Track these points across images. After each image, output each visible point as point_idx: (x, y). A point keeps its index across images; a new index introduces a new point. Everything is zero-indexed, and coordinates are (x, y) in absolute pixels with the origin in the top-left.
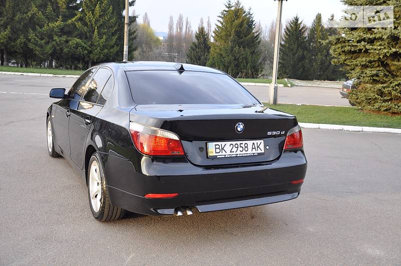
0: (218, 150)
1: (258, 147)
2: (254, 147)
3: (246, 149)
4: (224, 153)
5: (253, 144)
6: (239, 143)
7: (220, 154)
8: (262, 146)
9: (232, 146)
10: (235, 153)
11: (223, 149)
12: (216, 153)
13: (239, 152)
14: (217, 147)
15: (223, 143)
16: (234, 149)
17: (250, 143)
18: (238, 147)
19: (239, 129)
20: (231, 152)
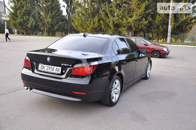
0: (42, 68)
1: (58, 70)
2: (56, 70)
3: (53, 70)
4: (44, 70)
5: (57, 68)
6: (51, 66)
7: (42, 70)
8: (60, 70)
9: (48, 67)
10: (48, 71)
11: (44, 68)
12: (41, 69)
13: (50, 71)
14: (42, 66)
15: (45, 65)
16: (48, 69)
17: (55, 67)
18: (50, 68)
19: (48, 60)
20: (47, 70)
